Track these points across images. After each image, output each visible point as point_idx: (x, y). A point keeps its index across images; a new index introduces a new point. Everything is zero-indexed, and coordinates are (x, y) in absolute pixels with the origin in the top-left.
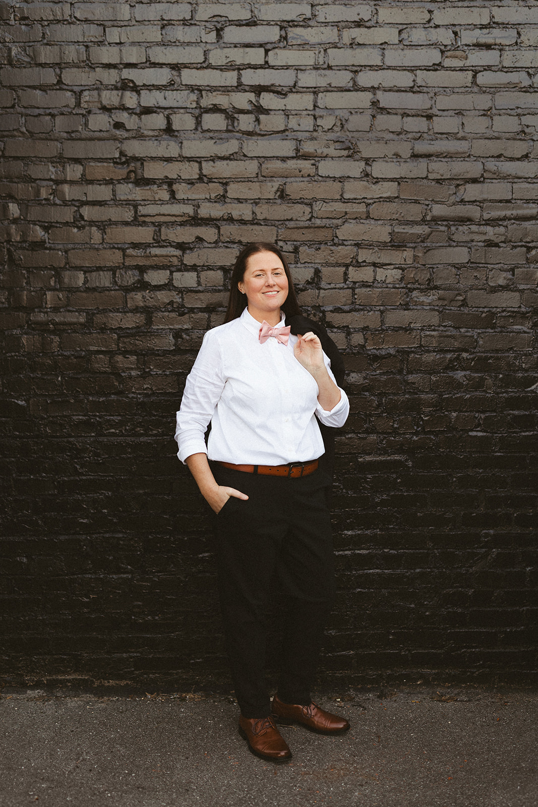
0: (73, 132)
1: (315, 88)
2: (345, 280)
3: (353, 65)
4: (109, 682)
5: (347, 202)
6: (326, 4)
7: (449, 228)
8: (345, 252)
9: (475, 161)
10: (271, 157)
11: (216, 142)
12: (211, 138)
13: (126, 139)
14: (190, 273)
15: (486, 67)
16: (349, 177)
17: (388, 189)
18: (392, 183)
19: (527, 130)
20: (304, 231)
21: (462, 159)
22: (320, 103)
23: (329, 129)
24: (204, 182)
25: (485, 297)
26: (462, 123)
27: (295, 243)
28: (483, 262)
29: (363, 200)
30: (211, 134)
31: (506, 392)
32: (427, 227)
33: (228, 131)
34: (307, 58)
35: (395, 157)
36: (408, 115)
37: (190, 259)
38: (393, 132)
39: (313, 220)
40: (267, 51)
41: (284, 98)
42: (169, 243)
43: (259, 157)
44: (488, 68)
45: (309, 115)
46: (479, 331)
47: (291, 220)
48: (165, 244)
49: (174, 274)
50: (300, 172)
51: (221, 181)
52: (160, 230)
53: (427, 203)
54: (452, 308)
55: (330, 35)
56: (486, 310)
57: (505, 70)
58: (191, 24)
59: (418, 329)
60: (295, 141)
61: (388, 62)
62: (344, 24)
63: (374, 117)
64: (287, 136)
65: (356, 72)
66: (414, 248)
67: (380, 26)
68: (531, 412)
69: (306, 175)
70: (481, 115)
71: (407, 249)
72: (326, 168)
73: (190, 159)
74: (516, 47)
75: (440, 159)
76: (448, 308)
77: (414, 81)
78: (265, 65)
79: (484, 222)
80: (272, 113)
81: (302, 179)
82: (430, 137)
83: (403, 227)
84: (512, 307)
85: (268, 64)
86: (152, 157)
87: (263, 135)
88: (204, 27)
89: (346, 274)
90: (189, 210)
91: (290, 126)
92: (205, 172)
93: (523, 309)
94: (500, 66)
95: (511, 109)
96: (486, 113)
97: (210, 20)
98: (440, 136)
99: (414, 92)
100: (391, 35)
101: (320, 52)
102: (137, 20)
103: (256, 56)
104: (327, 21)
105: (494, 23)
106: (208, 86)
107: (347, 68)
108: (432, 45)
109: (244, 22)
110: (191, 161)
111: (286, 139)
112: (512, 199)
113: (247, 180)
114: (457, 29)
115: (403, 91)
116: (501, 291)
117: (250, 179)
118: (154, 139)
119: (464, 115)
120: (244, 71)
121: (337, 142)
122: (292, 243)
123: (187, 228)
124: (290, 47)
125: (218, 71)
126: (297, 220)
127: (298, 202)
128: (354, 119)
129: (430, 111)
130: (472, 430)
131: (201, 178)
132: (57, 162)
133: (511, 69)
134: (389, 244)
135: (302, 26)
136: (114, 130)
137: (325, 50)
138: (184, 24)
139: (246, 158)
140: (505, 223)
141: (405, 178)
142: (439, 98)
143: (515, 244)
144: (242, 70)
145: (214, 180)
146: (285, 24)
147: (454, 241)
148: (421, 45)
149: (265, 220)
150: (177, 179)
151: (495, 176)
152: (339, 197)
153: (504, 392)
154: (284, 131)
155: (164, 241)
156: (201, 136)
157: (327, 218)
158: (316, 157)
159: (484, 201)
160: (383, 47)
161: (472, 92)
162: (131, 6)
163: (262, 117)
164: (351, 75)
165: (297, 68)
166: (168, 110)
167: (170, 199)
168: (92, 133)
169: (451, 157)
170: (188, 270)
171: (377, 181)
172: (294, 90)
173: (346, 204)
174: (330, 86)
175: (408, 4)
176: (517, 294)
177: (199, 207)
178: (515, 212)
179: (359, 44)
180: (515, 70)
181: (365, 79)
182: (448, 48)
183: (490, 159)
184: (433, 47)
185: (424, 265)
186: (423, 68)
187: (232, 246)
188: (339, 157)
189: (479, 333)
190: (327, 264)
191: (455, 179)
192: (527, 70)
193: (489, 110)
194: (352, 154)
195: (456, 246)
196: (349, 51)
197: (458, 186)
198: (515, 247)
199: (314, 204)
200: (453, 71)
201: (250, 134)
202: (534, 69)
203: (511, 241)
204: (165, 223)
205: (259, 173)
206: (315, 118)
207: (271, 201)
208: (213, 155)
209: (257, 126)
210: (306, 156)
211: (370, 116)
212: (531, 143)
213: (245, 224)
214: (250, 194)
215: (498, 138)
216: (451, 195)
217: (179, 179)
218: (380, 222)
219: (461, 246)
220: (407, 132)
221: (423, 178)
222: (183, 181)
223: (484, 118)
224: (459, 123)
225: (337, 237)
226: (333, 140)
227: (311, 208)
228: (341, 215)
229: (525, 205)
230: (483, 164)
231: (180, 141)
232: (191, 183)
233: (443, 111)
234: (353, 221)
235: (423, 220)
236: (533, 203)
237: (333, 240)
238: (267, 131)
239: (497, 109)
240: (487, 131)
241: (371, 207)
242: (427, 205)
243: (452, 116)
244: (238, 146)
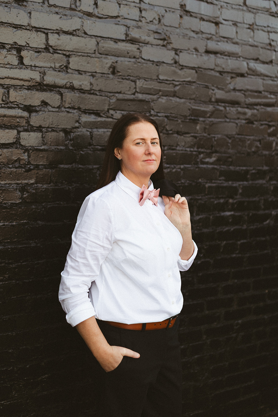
5: (161, 83)
7: (225, 108)
9: (243, 61)
10: (106, 38)
11: (61, 17)
12: (57, 13)
14: (36, 133)
16: (163, 62)
17: (189, 75)
18: (192, 71)
19: (272, 43)
20: (129, 103)
21: (235, 58)
23: (151, 21)
24: (50, 52)
26: (237, 31)
28: (245, 134)
29: (172, 82)
30: (57, 10)
32: (212, 106)
33: (71, 9)
35: (195, 51)
36: (204, 20)
37: (36, 120)
38: (193, 31)
39: (136, 94)
42: (17, 105)
43: (97, 36)
45: (136, 7)
46: (239, 183)
47: (120, 92)
48: (13, 106)
49: (22, 133)
50: (128, 53)
51: (64, 53)
52: (8, 92)
53: (213, 88)
56: (244, 167)
60: (125, 27)
63: (181, 17)
64: (119, 21)
66: (204, 122)
69: (133, 57)
70: (248, 28)
71: (199, 122)
72: (147, 53)
73: (38, 29)
75: (222, 56)
76: (222, 166)
79: (246, 106)
81: (129, 60)
82: (218, 39)
83: (198, 105)
87: (100, 18)
90: (36, 76)
91: (121, 14)
92: (51, 43)
93: (265, 168)
95: (265, 27)
96: (251, 27)
98: (222, 39)
99: (208, 3)
110: (39, 31)
111: (118, 24)
112: (262, 91)
113: (86, 55)
116: (253, 155)
117: (89, 54)
118: (4, 5)
119: (237, 26)
121: (156, 32)
122: (120, 112)
123: (33, 92)
126: (124, 93)
127: (126, 78)
128: (168, 15)
129: (218, 19)
131: (47, 48)
134: (188, 118)
139: (86, 36)
140: (258, 107)
141: (201, 68)
142: (224, 10)
145: (59, 52)
147: (228, 118)
149: (100, 91)
150: (25, 46)
151: (253, 73)
152: (156, 78)
154: (117, 17)
155: (12, 102)
156: (48, 10)
157: (147, 94)
158: (140, 42)
159: (247, 90)
161: (243, 10)
163: (100, 2)
167: (18, 64)
169: (229, 56)
170: (34, 131)
171: (182, 68)
177: (44, 74)
178: (264, 100)
183: (251, 61)
185: (209, 134)
187: (72, 111)
188: (157, 45)
191: (231, 73)
193: (251, 25)
194: (166, 44)
195: (230, 122)
197: (232, 78)
198: (262, 125)
199: (138, 81)
201: (90, 15)
203: (260, 120)
204: (14, 86)
205: (97, 50)
206: (141, 11)
207: (105, 75)
208: (59, 29)
209: (95, 9)
210: (133, 41)
211: (179, 16)
212: (274, 53)
213: (84, 93)
214: (89, 68)
215: (256, 46)
216: (228, 84)
217: (27, 47)
218: (183, 100)
219: (232, 122)
220: (202, 33)
221: (212, 70)
222: (31, 49)
223: (249, 30)
224: (235, 31)
225: (153, 110)
226: (153, 31)
227: (135, 84)
228: (156, 92)
229: (269, 96)
230: (248, 64)
231: (29, 11)
232: (38, 52)
233: (225, 20)
234: (165, 98)
235: (210, 101)
236: (274, 95)
237: (150, 112)
238: (104, 15)
239: (256, 25)
240: (250, 40)
241: (178, 88)
242: (213, 90)
243: (230, 25)
244: (80, 23)
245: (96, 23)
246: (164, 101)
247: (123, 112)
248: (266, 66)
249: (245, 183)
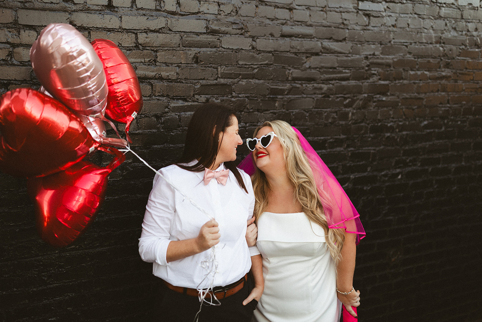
0: (26, 2)
5: (241, 67)
7: (302, 85)
8: (240, 102)
9: (317, 41)
10: (189, 32)
11: (148, 18)
12: (144, 15)
13: (74, 11)
16: (242, 49)
17: (267, 58)
18: (269, 54)
19: (345, 22)
20: (212, 88)
21: (310, 39)
23: (228, 14)
24: (140, 50)
26: (310, 15)
28: (321, 107)
29: (251, 66)
30: (144, 12)
32: (289, 84)
33: (157, 10)
35: (270, 36)
36: (278, 7)
38: (269, 19)
39: (218, 80)
43: (180, 32)
47: (204, 79)
50: (209, 44)
51: (153, 49)
53: (289, 68)
60: (205, 21)
63: (257, 6)
64: (200, 17)
66: (282, 99)
69: (214, 46)
70: (320, 11)
71: (278, 99)
72: (227, 42)
75: (297, 39)
79: (321, 82)
81: (211, 49)
82: (292, 24)
83: (276, 84)
84: (336, 135)
86: (97, 27)
87: (182, 15)
89: (240, 117)
91: (202, 9)
92: (140, 41)
93: (341, 137)
95: (337, 8)
98: (297, 23)
110: (129, 32)
111: (199, 19)
112: (337, 66)
113: (172, 49)
116: (330, 125)
117: (174, 48)
118: (98, 12)
119: (310, 9)
121: (234, 23)
122: (204, 96)
126: (207, 79)
127: (208, 66)
128: (244, 7)
129: (291, 6)
131: (137, 46)
132: (12, 28)
134: (268, 96)
136: (64, 3)
139: (171, 32)
140: (333, 82)
141: (277, 51)
143: (338, 96)
145: (148, 48)
147: (305, 94)
149: (185, 79)
151: (328, 52)
152: (236, 63)
154: (198, 13)
156: (136, 13)
157: (228, 78)
158: (220, 33)
159: (322, 67)
168: (44, 4)
169: (304, 38)
171: (259, 52)
173: (240, 69)
176: (339, 127)
177: (136, 68)
178: (339, 75)
183: (325, 40)
185: (288, 110)
187: (162, 99)
188: (235, 34)
191: (306, 53)
193: (324, 8)
194: (244, 32)
195: (306, 97)
197: (307, 57)
198: (338, 98)
199: (219, 67)
201: (173, 13)
203: (336, 94)
205: (181, 44)
206: (219, 5)
207: (190, 65)
208: (146, 28)
209: (178, 8)
210: (213, 32)
211: (254, 6)
212: (347, 31)
213: (171, 82)
214: (175, 60)
215: (330, 27)
216: (303, 63)
217: (120, 46)
218: (262, 81)
219: (309, 97)
220: (277, 19)
221: (287, 52)
222: (124, 48)
223: (322, 13)
224: (308, 15)
225: (234, 92)
226: (231, 22)
227: (217, 70)
228: (237, 76)
229: (344, 71)
230: (322, 43)
231: (120, 15)
232: (130, 50)
233: (299, 6)
234: (245, 80)
235: (287, 80)
236: (348, 69)
237: (232, 94)
238: (185, 12)
239: (329, 7)
240: (324, 21)
241: (256, 70)
242: (290, 70)
243: (304, 10)
244: (165, 23)
245: (180, 20)
246: (244, 83)
247: (207, 96)
248: (340, 43)
249: (324, 151)
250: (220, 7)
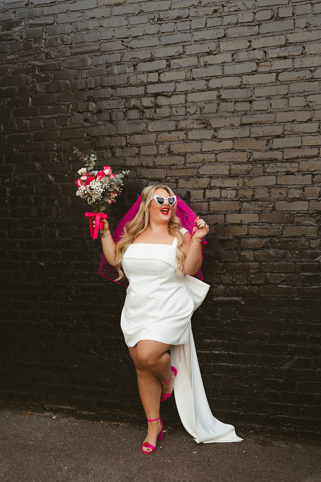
0: (65, 125)
1: (186, 91)
2: (204, 197)
3: (207, 77)
4: (84, 412)
5: (204, 154)
6: (190, 45)
7: (264, 165)
8: (204, 182)
9: (278, 125)
10: (163, 131)
11: (134, 125)
12: (132, 123)
13: (90, 127)
15: (284, 70)
16: (205, 139)
17: (228, 145)
18: (230, 141)
19: (310, 104)
20: (181, 170)
21: (270, 124)
22: (189, 100)
23: (193, 114)
24: (128, 147)
25: (286, 205)
26: (270, 103)
27: (176, 177)
28: (284, 184)
29: (213, 152)
30: (132, 121)
31: (300, 261)
32: (250, 165)
33: (140, 119)
34: (181, 75)
35: (231, 126)
36: (238, 102)
38: (229, 112)
39: (186, 164)
40: (159, 74)
41: (169, 98)
43: (156, 131)
44: (285, 70)
46: (283, 225)
47: (174, 165)
50: (178, 138)
51: (137, 146)
53: (250, 151)
54: (266, 212)
55: (193, 61)
56: (287, 212)
57: (296, 70)
58: (121, 64)
59: (246, 224)
60: (175, 122)
61: (226, 73)
62: (200, 54)
63: (219, 104)
64: (171, 119)
65: (208, 80)
66: (243, 177)
67: (221, 53)
68: (316, 274)
69: (182, 140)
70: (282, 98)
71: (239, 178)
72: (192, 135)
73: (121, 135)
74: (302, 56)
75: (257, 125)
76: (263, 212)
77: (241, 82)
78: (159, 81)
79: (285, 161)
80: (163, 107)
81: (179, 142)
82: (251, 113)
83: (236, 166)
84: (303, 210)
85: (160, 81)
86: (102, 135)
87: (158, 120)
88: (127, 65)
89: (204, 193)
91: (173, 113)
92: (129, 141)
93: (311, 212)
94: (293, 68)
95: (300, 93)
96: (285, 97)
97: (130, 60)
98: (257, 112)
99: (241, 88)
100: (227, 57)
101: (188, 71)
102: (94, 65)
103: (154, 77)
104: (191, 54)
105: (288, 43)
106: (130, 96)
107: (203, 78)
108: (251, 60)
109: (148, 60)
111: (170, 121)
112: (302, 146)
114: (266, 49)
115: (235, 88)
116: (296, 201)
117: (151, 144)
119: (271, 99)
120: (148, 86)
121: (198, 120)
122: (174, 177)
124: (172, 70)
125: (135, 87)
126: (177, 165)
127: (177, 155)
128: (207, 106)
129: (251, 98)
130: (280, 284)
131: (127, 145)
132: (57, 142)
133: (299, 69)
134: (229, 176)
135: (178, 58)
136: (84, 123)
137: (191, 70)
138: (118, 65)
139: (149, 133)
140: (298, 161)
141: (237, 138)
142: (256, 90)
143: (305, 173)
144: (147, 85)
145: (133, 145)
146: (169, 58)
147: (267, 172)
148: (245, 61)
149: (160, 165)
150: (115, 146)
151: (291, 133)
152: (200, 151)
153: (299, 262)
154: (169, 116)
156: (126, 123)
157: (194, 163)
158: (187, 129)
159: (285, 148)
160: (223, 64)
161: (276, 85)
162: (91, 58)
163: (158, 110)
164: (205, 82)
165: (176, 81)
166: (110, 110)
168: (73, 125)
169: (264, 124)
171: (221, 140)
172: (174, 93)
174: (194, 89)
175: (237, 38)
176: (307, 202)
177: (126, 160)
178: (304, 154)
179: (210, 65)
180: (302, 69)
181: (213, 84)
182: (261, 61)
183: (287, 123)
184: (252, 61)
185: (249, 187)
186: (246, 74)
187: (143, 181)
188: (199, 128)
189: (283, 226)
190: (194, 189)
191: (266, 136)
192: (309, 68)
193: (287, 95)
194: (207, 126)
195: (268, 175)
196: (204, 69)
197: (268, 140)
199: (186, 155)
200: (264, 74)
201: (152, 119)
202: (314, 68)
203: (301, 171)
205: (157, 140)
206: (186, 108)
207: (163, 155)
208: (133, 132)
209: (155, 115)
210: (181, 129)
211: (216, 104)
212: (313, 112)
213: (150, 168)
214: (152, 152)
215: (292, 111)
216: (263, 146)
218: (223, 164)
219: (271, 175)
220: (238, 111)
221: (247, 137)
225: (199, 173)
226: (196, 119)
227: (185, 158)
230: (283, 126)
232: (122, 148)
233: (258, 97)
234: (209, 164)
235: (248, 161)
237: (197, 175)
238: (161, 117)
239: (291, 94)
240: (285, 107)
241: (218, 155)
243: (264, 100)
245: (156, 123)
248: (305, 124)
250: (187, 109)
